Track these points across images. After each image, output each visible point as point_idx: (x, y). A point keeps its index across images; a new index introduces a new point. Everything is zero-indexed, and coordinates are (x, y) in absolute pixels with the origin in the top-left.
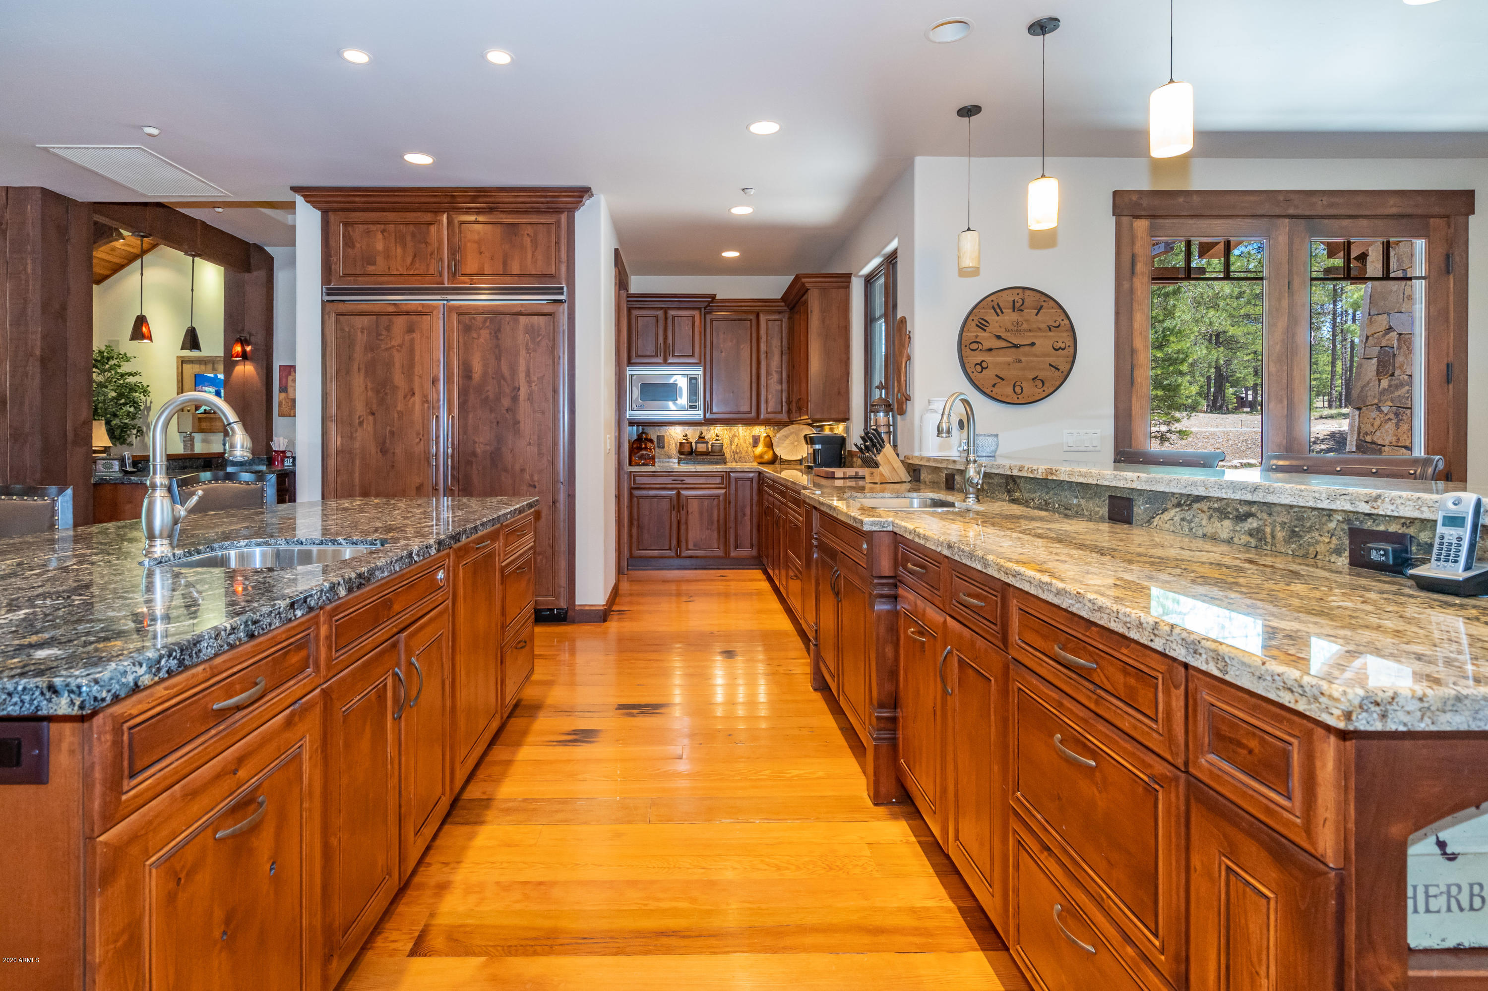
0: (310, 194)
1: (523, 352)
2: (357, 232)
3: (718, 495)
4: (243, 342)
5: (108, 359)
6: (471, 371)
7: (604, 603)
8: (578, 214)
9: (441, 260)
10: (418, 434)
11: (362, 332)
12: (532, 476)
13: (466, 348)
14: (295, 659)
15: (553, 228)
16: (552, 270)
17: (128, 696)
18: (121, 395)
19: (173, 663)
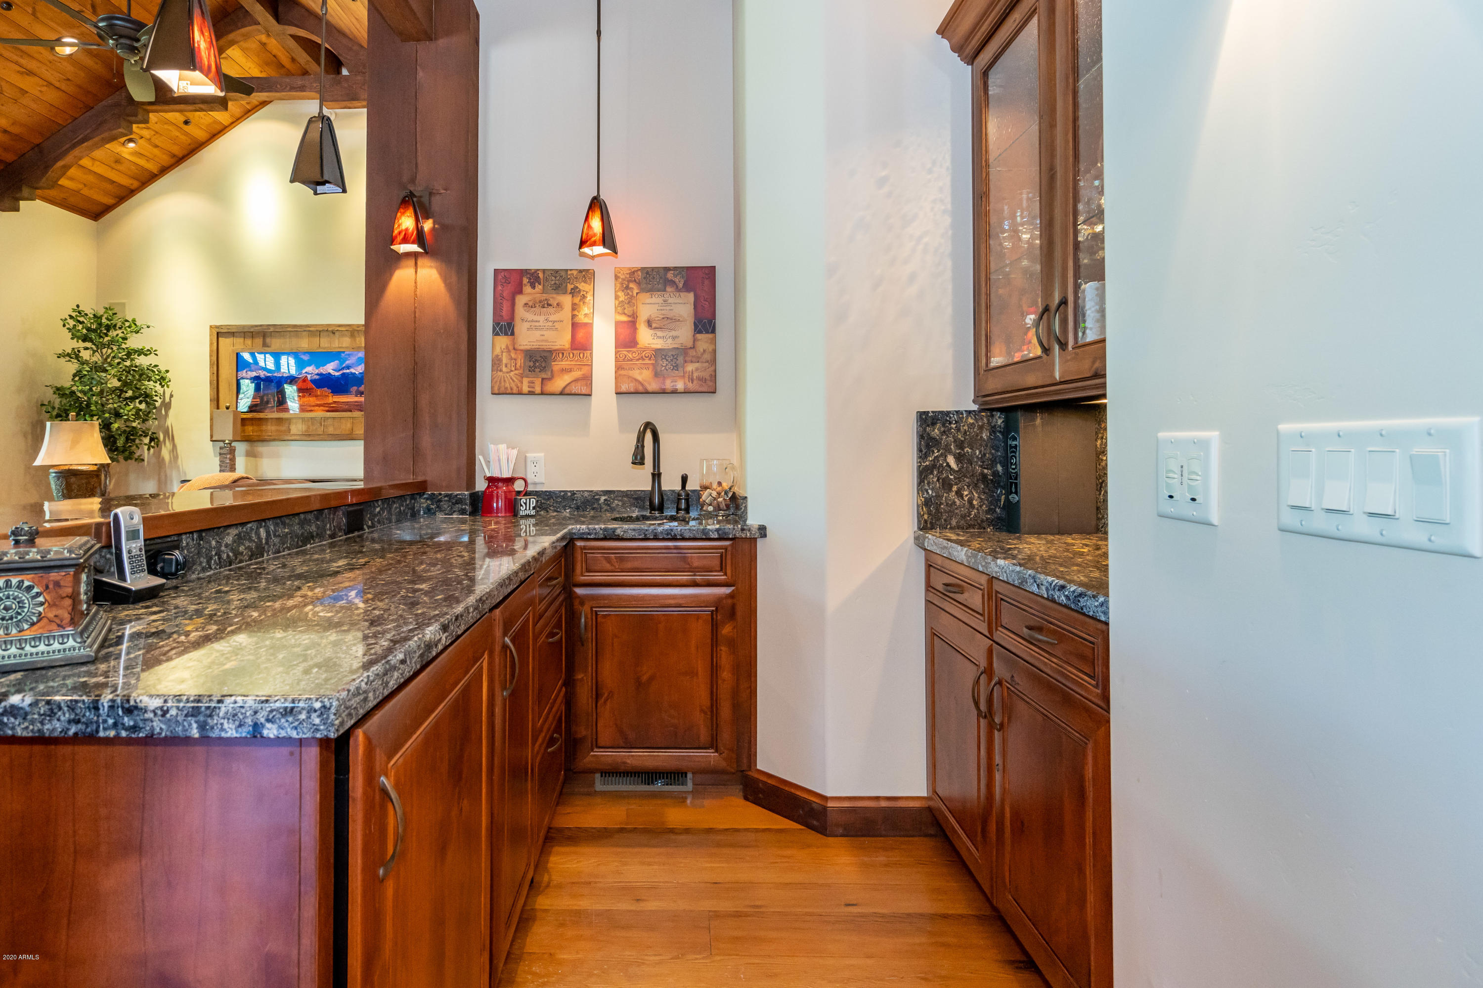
4: (416, 208)
5: (108, 328)
18: (127, 385)
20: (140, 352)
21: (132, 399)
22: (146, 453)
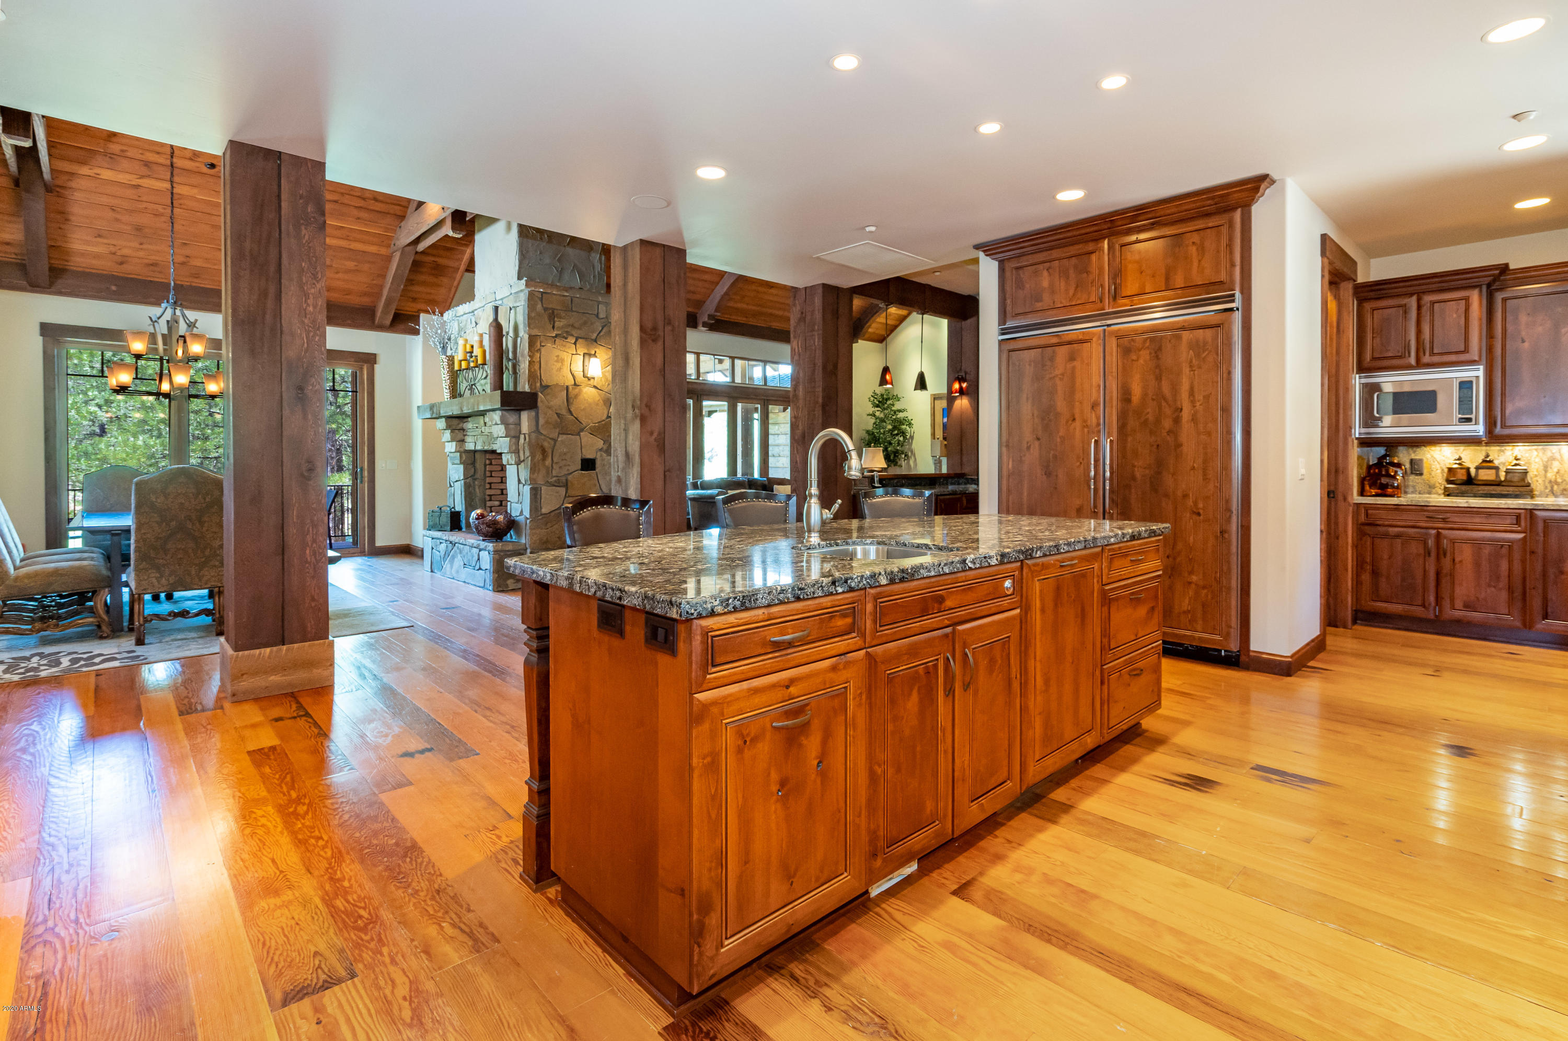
0: (989, 248)
1: (1186, 370)
2: (1026, 274)
3: (1512, 541)
4: (961, 380)
5: (887, 400)
6: (1130, 394)
7: (1289, 654)
8: (1255, 208)
9: (1102, 286)
10: (1078, 457)
11: (1030, 365)
12: (1195, 503)
13: (1125, 371)
14: (841, 623)
15: (1224, 230)
16: (1223, 277)
17: (707, 617)
18: (895, 428)
19: (738, 603)
20: (900, 411)
21: (897, 435)
22: (903, 463)
